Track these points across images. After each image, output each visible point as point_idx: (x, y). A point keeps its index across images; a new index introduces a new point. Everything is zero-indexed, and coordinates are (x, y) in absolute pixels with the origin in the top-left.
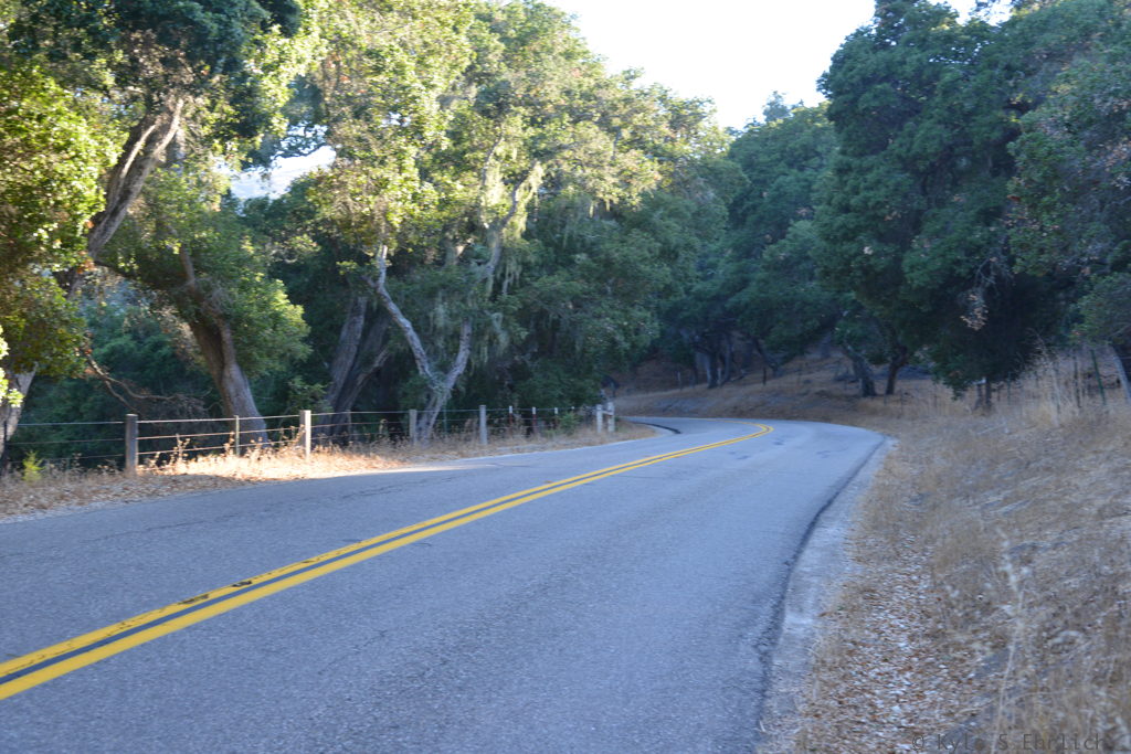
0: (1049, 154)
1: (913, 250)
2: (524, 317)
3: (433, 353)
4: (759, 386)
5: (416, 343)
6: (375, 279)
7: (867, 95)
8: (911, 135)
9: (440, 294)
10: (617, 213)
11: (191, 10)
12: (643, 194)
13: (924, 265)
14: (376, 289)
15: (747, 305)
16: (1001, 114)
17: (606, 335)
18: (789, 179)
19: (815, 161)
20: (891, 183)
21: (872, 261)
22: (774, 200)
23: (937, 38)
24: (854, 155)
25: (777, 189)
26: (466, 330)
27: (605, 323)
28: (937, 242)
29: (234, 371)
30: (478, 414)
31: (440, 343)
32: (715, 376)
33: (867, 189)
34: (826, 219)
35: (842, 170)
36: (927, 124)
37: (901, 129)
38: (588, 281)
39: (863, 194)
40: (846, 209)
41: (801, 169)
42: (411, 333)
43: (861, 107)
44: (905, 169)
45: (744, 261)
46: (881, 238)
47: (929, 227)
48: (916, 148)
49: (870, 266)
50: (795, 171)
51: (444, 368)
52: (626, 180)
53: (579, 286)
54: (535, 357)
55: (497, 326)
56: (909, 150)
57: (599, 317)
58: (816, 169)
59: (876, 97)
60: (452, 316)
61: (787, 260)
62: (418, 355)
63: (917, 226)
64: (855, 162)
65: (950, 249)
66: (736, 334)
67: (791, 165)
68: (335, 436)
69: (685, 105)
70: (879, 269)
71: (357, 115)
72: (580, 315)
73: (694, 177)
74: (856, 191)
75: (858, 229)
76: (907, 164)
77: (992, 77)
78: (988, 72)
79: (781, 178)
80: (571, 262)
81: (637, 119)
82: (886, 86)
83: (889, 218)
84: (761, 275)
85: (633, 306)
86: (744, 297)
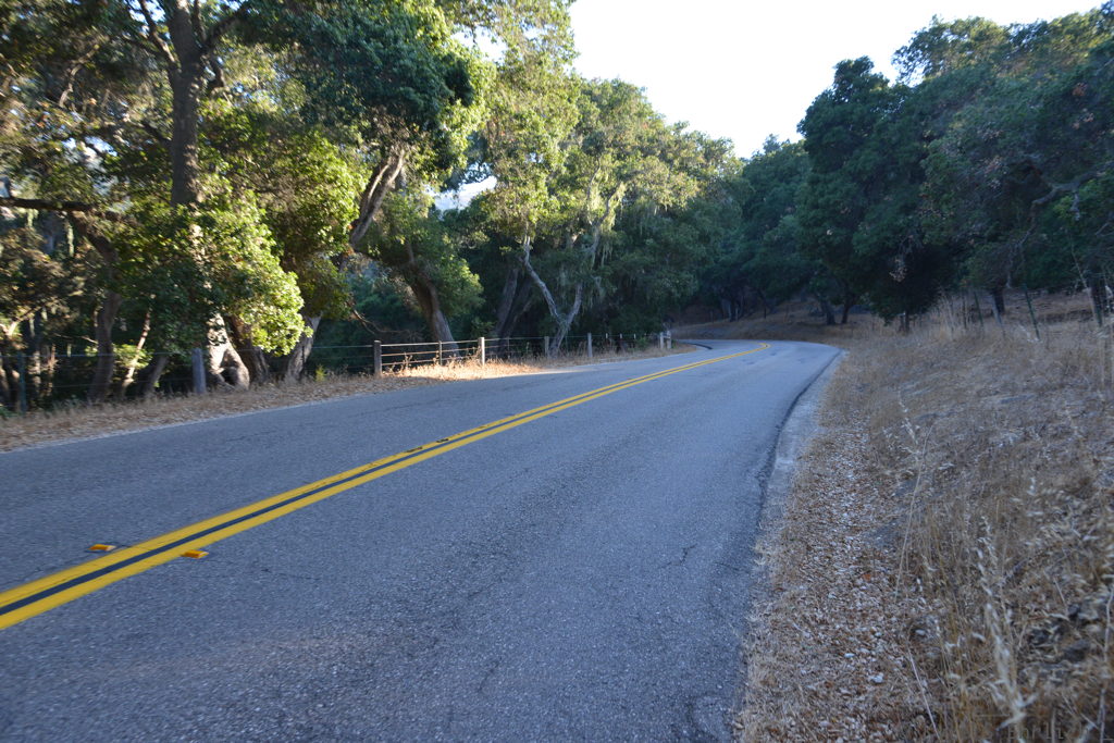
0: (948, 166)
1: (859, 232)
2: (615, 278)
3: (559, 302)
4: (762, 320)
5: (549, 296)
6: (523, 258)
7: (829, 134)
8: (857, 159)
9: (563, 266)
10: (671, 213)
11: (408, 93)
12: (689, 200)
13: (866, 240)
14: (523, 263)
15: (754, 269)
16: (917, 144)
17: (665, 289)
18: (779, 189)
19: (797, 178)
20: (844, 189)
21: (831, 239)
22: (770, 203)
23: (874, 96)
24: (821, 173)
25: (773, 195)
26: (579, 287)
27: (665, 281)
28: (873, 226)
29: (438, 315)
30: (587, 339)
31: (563, 296)
32: (734, 315)
33: (829, 193)
34: (803, 213)
35: (814, 182)
36: (867, 151)
37: (851, 154)
38: (654, 256)
40: (816, 206)
41: (788, 183)
42: (545, 290)
43: (825, 141)
44: (853, 180)
45: (751, 242)
46: (839, 225)
47: (870, 216)
48: (859, 166)
49: (831, 243)
50: (784, 184)
51: (566, 311)
52: (677, 191)
53: (649, 259)
54: (621, 304)
55: (598, 284)
56: (855, 168)
57: (661, 278)
58: (797, 183)
59: (834, 135)
60: (570, 279)
61: (778, 240)
62: (549, 303)
63: (861, 217)
64: (822, 177)
65: (883, 230)
66: (747, 287)
67: (781, 181)
68: (500, 353)
69: (714, 144)
70: (835, 243)
71: (509, 155)
72: (650, 277)
73: (720, 190)
74: (822, 194)
75: (823, 219)
76: (855, 176)
77: (910, 120)
78: (908, 117)
79: (775, 189)
80: (644, 244)
81: (683, 153)
82: (841, 127)
83: (842, 212)
84: (763, 250)
85: (682, 271)
86: (752, 264)
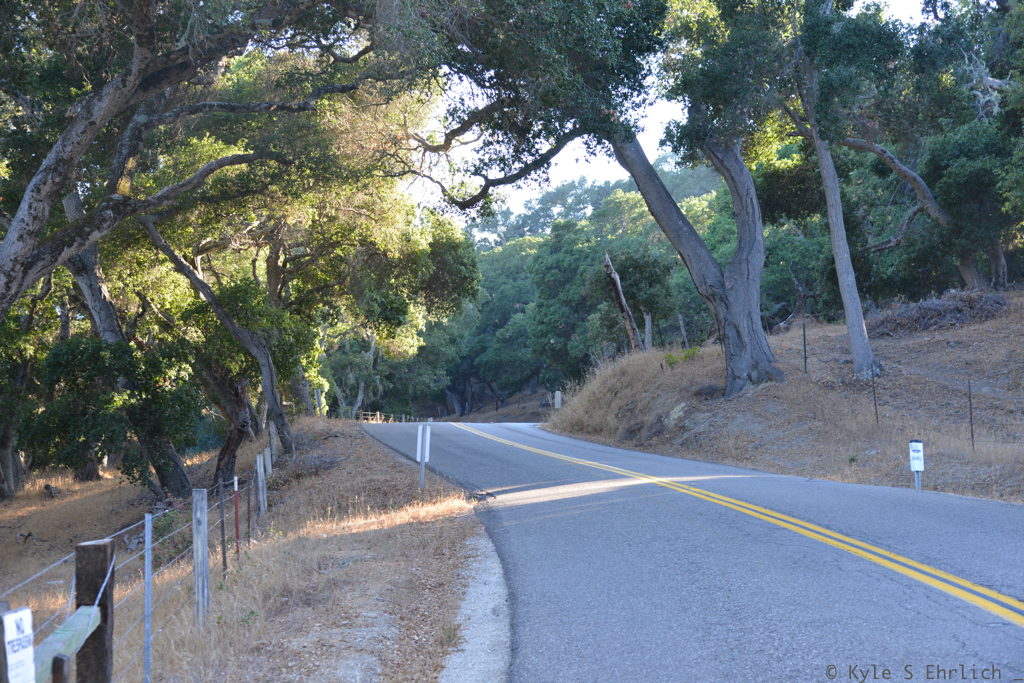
1: (572, 341)
4: (495, 412)
8: (568, 291)
9: (349, 368)
13: (577, 347)
15: (487, 362)
17: (425, 384)
18: (508, 287)
19: (523, 275)
20: (561, 312)
22: (500, 299)
24: (545, 299)
26: (362, 384)
27: (424, 378)
31: (348, 392)
33: (550, 314)
35: (540, 306)
36: (574, 287)
37: (564, 288)
39: (549, 317)
40: (543, 323)
44: (566, 306)
45: (482, 336)
46: (559, 336)
47: (578, 330)
48: (570, 297)
49: (554, 348)
51: (351, 404)
55: (377, 382)
56: (567, 298)
57: (421, 375)
59: (552, 276)
60: (357, 380)
61: (510, 337)
66: (473, 380)
70: (557, 349)
74: (546, 315)
75: (548, 332)
76: (567, 303)
79: (503, 286)
82: (556, 271)
83: (560, 327)
84: (497, 346)
86: (483, 358)
